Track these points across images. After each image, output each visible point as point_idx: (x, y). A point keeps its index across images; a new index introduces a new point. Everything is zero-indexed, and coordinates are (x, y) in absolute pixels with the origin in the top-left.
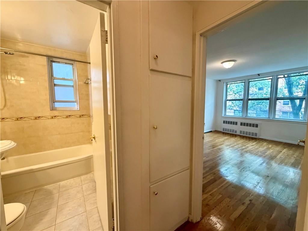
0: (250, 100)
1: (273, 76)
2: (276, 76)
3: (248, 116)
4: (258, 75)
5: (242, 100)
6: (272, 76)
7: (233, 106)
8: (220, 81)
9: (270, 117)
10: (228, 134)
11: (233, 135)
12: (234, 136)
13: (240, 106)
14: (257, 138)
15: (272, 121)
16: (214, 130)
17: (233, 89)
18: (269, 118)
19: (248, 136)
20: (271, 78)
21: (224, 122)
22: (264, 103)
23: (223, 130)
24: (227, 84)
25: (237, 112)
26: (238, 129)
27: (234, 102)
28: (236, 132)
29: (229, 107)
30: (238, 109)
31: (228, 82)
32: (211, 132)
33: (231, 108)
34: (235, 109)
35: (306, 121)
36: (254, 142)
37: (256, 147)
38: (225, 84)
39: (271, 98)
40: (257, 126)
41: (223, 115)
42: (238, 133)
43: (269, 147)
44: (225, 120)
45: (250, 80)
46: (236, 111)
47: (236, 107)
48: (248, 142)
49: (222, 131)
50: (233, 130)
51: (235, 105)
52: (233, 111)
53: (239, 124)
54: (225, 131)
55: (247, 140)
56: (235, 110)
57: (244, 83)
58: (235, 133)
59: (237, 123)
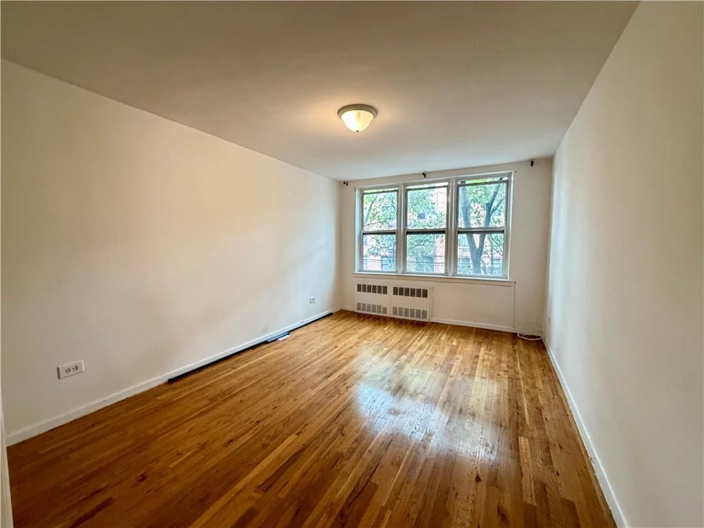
0: (408, 233)
1: (450, 179)
2: (454, 180)
3: (408, 271)
4: (424, 174)
5: (394, 233)
6: (448, 181)
7: (379, 247)
8: (346, 183)
9: (448, 272)
10: (369, 316)
11: (378, 320)
12: (382, 322)
13: (390, 248)
14: (426, 322)
15: (451, 280)
16: (338, 310)
17: (377, 215)
18: (446, 274)
19: (409, 318)
20: (446, 184)
21: (359, 288)
22: (427, 243)
23: (359, 309)
24: (363, 194)
25: (386, 259)
26: (388, 303)
27: (379, 237)
28: (385, 311)
29: (372, 249)
30: (387, 254)
31: (366, 189)
32: (330, 315)
33: (376, 251)
34: (382, 254)
35: (507, 278)
36: (423, 336)
37: (429, 353)
38: (357, 193)
39: (447, 228)
40: (425, 294)
41: (356, 272)
42: (389, 314)
43: (452, 346)
44: (362, 282)
45: (408, 187)
46: (384, 259)
47: (384, 249)
48: (412, 337)
49: (357, 311)
50: (379, 307)
51: (382, 246)
52: (379, 258)
53: (390, 290)
54: (363, 310)
55: (408, 332)
56: (382, 257)
57: (396, 193)
58: (384, 315)
59: (385, 288)
